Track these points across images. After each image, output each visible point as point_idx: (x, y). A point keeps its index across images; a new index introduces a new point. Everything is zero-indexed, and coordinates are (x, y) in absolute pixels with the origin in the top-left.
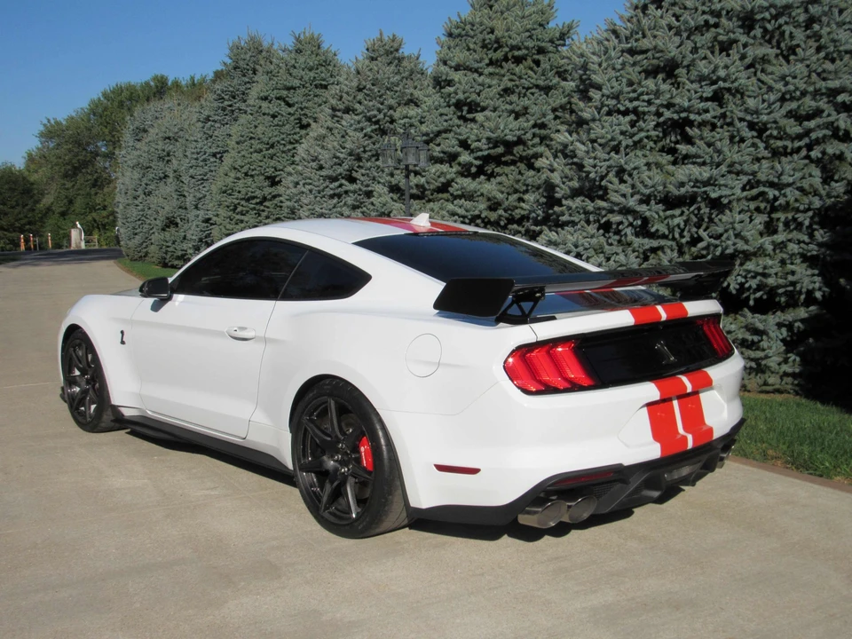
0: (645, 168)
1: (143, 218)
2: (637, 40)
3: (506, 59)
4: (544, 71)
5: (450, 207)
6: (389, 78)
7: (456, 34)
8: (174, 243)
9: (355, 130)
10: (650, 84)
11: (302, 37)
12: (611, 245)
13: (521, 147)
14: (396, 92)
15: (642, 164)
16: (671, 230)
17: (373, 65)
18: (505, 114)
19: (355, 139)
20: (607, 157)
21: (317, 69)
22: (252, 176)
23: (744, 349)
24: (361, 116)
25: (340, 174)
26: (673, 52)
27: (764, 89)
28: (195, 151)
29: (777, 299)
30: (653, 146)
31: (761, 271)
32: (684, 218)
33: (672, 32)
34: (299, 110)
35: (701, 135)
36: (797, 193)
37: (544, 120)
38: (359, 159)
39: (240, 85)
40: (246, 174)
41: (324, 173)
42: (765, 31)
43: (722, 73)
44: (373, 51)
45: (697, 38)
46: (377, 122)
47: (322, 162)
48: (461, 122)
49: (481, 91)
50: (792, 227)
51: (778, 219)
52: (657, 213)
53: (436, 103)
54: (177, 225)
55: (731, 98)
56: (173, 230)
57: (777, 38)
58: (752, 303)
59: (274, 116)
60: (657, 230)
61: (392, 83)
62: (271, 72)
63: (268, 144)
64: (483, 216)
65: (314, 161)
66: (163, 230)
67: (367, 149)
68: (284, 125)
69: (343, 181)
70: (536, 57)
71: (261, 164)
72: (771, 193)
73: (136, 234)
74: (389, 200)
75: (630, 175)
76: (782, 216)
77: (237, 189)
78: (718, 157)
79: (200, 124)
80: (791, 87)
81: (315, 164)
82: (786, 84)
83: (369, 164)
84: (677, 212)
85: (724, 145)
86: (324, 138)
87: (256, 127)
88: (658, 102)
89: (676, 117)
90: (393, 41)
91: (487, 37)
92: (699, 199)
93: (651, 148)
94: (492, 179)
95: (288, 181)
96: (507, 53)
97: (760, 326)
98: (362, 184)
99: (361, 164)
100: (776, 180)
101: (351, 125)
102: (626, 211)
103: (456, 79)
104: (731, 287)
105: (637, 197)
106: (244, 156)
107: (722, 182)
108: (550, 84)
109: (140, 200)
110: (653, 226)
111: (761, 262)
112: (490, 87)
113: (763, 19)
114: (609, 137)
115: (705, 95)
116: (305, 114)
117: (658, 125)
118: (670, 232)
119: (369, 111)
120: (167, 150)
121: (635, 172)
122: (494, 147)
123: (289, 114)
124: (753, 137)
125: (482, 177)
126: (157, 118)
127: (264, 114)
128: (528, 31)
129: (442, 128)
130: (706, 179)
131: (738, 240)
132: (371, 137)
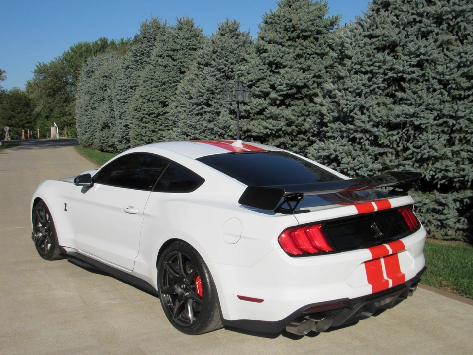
0: (377, 106)
1: (91, 123)
2: (373, 30)
3: (298, 37)
4: (320, 44)
5: (264, 124)
6: (231, 46)
7: (270, 22)
8: (107, 138)
9: (211, 76)
10: (380, 56)
11: (182, 20)
12: (356, 150)
13: (306, 89)
14: (236, 54)
15: (375, 104)
16: (392, 143)
17: (222, 38)
18: (297, 70)
19: (211, 82)
20: (354, 99)
21: (191, 39)
22: (152, 101)
23: (434, 214)
24: (215, 68)
25: (202, 102)
26: (395, 37)
27: (448, 61)
28: (120, 85)
29: (454, 185)
30: (382, 93)
31: (444, 168)
32: (399, 136)
33: (394, 26)
34: (180, 63)
35: (410, 87)
36: (467, 122)
37: (320, 73)
38: (213, 93)
39: (147, 47)
40: (149, 100)
41: (192, 101)
42: (449, 25)
43: (423, 50)
44: (223, 30)
45: (409, 29)
46: (224, 72)
47: (191, 95)
48: (272, 74)
49: (283, 56)
50: (463, 142)
51: (455, 137)
52: (383, 132)
53: (257, 62)
54: (109, 127)
55: (428, 65)
56: (107, 130)
57: (456, 29)
58: (439, 186)
59: (165, 67)
60: (383, 143)
61: (233, 49)
62: (164, 41)
63: (161, 82)
64: (283, 129)
65: (187, 94)
66: (102, 130)
67: (218, 87)
68: (171, 72)
69: (204, 106)
70: (316, 36)
71: (157, 94)
72: (451, 122)
73: (86, 132)
74: (229, 119)
75: (368, 110)
76: (457, 136)
77: (143, 108)
78: (420, 100)
79: (124, 70)
80: (464, 59)
81: (187, 95)
82: (461, 57)
83: (218, 96)
84: (395, 132)
85: (423, 94)
86: (193, 80)
87: (155, 72)
88: (385, 67)
89: (395, 76)
90: (234, 24)
91: (287, 24)
92: (408, 125)
93: (381, 94)
94: (289, 108)
95: (172, 105)
96: (299, 34)
97: (444, 201)
98: (214, 108)
99: (214, 96)
100: (454, 114)
101: (209, 73)
102: (364, 131)
103: (269, 49)
104: (427, 177)
105: (371, 123)
106: (147, 89)
107: (422, 116)
108: (324, 52)
109: (89, 112)
110: (380, 140)
111: (444, 163)
112: (288, 53)
113: (448, 18)
114: (355, 87)
115: (412, 63)
116: (183, 66)
117: (385, 80)
118: (390, 144)
119: (219, 65)
120: (105, 83)
121: (370, 108)
122: (290, 89)
123: (174, 65)
124: (440, 89)
125: (283, 106)
126: (100, 65)
127: (160, 65)
128: (311, 21)
129: (260, 77)
130: (412, 114)
131: (430, 150)
132: (220, 80)
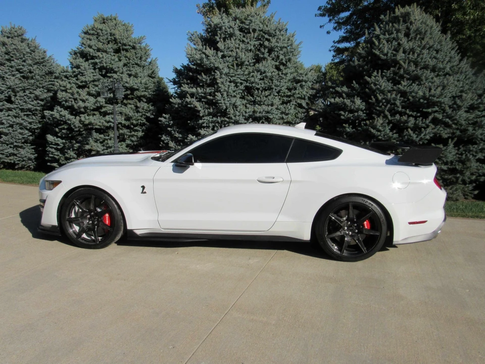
3: (120, 49)
7: (91, 33)
13: (138, 92)
25: (2, 99)
38: (13, 91)
48: (102, 77)
49: (114, 63)
69: (5, 103)
90: (21, 29)
91: (110, 37)
96: (120, 46)
103: (100, 56)
